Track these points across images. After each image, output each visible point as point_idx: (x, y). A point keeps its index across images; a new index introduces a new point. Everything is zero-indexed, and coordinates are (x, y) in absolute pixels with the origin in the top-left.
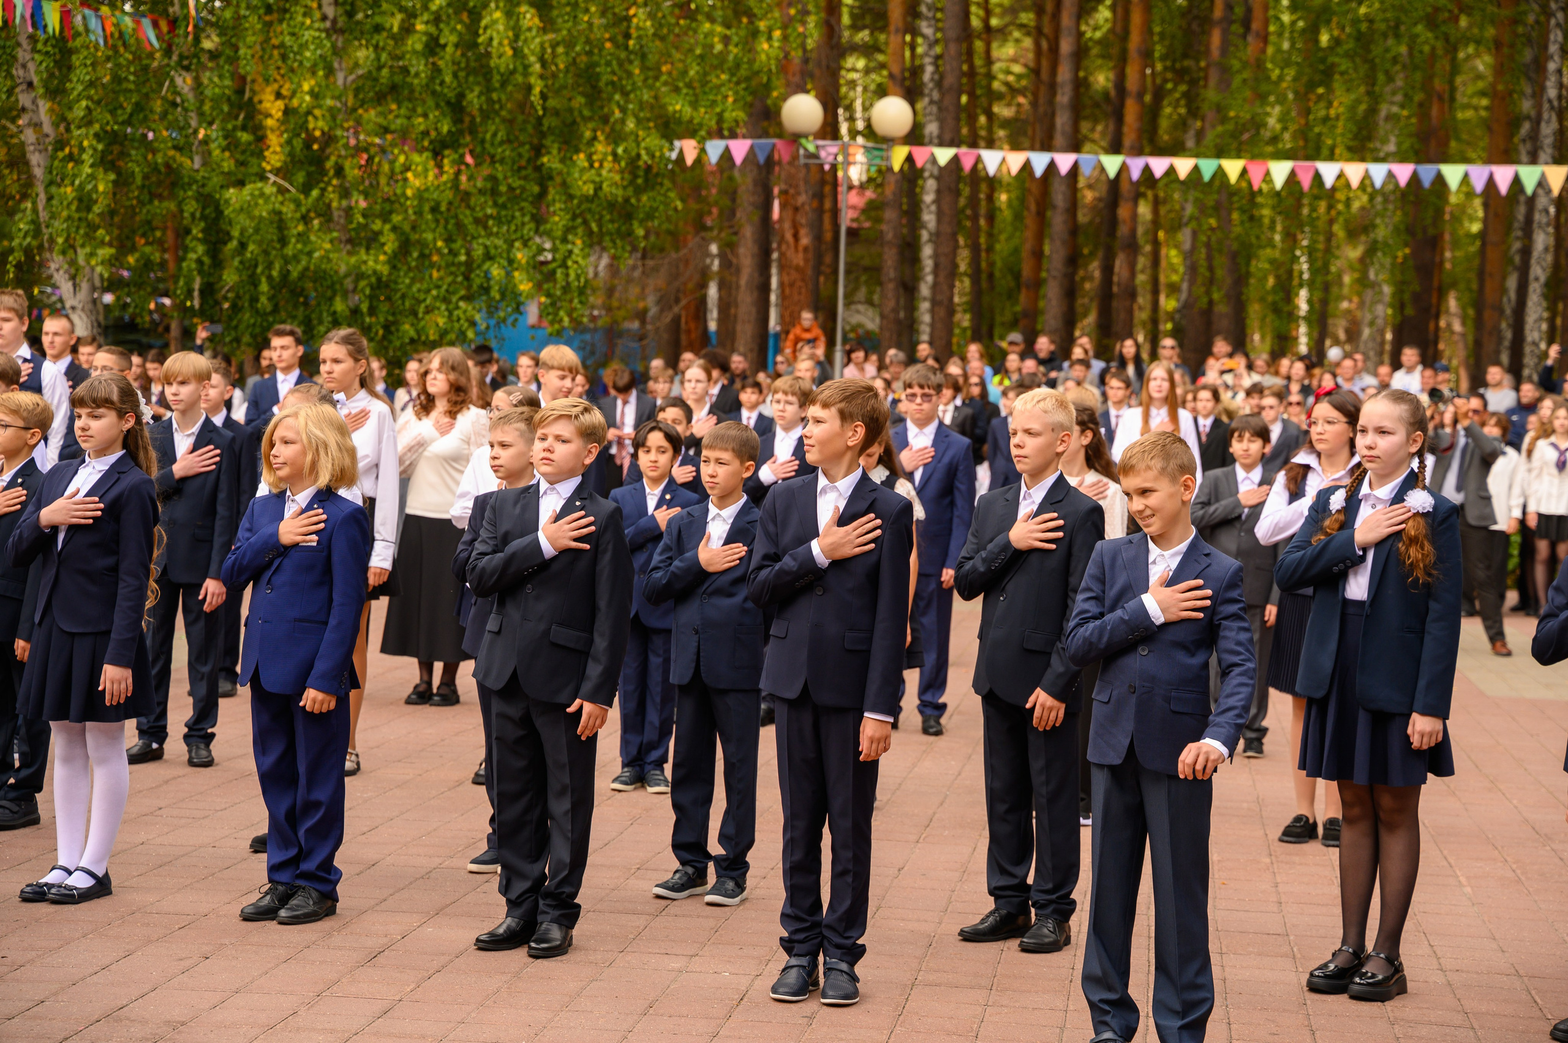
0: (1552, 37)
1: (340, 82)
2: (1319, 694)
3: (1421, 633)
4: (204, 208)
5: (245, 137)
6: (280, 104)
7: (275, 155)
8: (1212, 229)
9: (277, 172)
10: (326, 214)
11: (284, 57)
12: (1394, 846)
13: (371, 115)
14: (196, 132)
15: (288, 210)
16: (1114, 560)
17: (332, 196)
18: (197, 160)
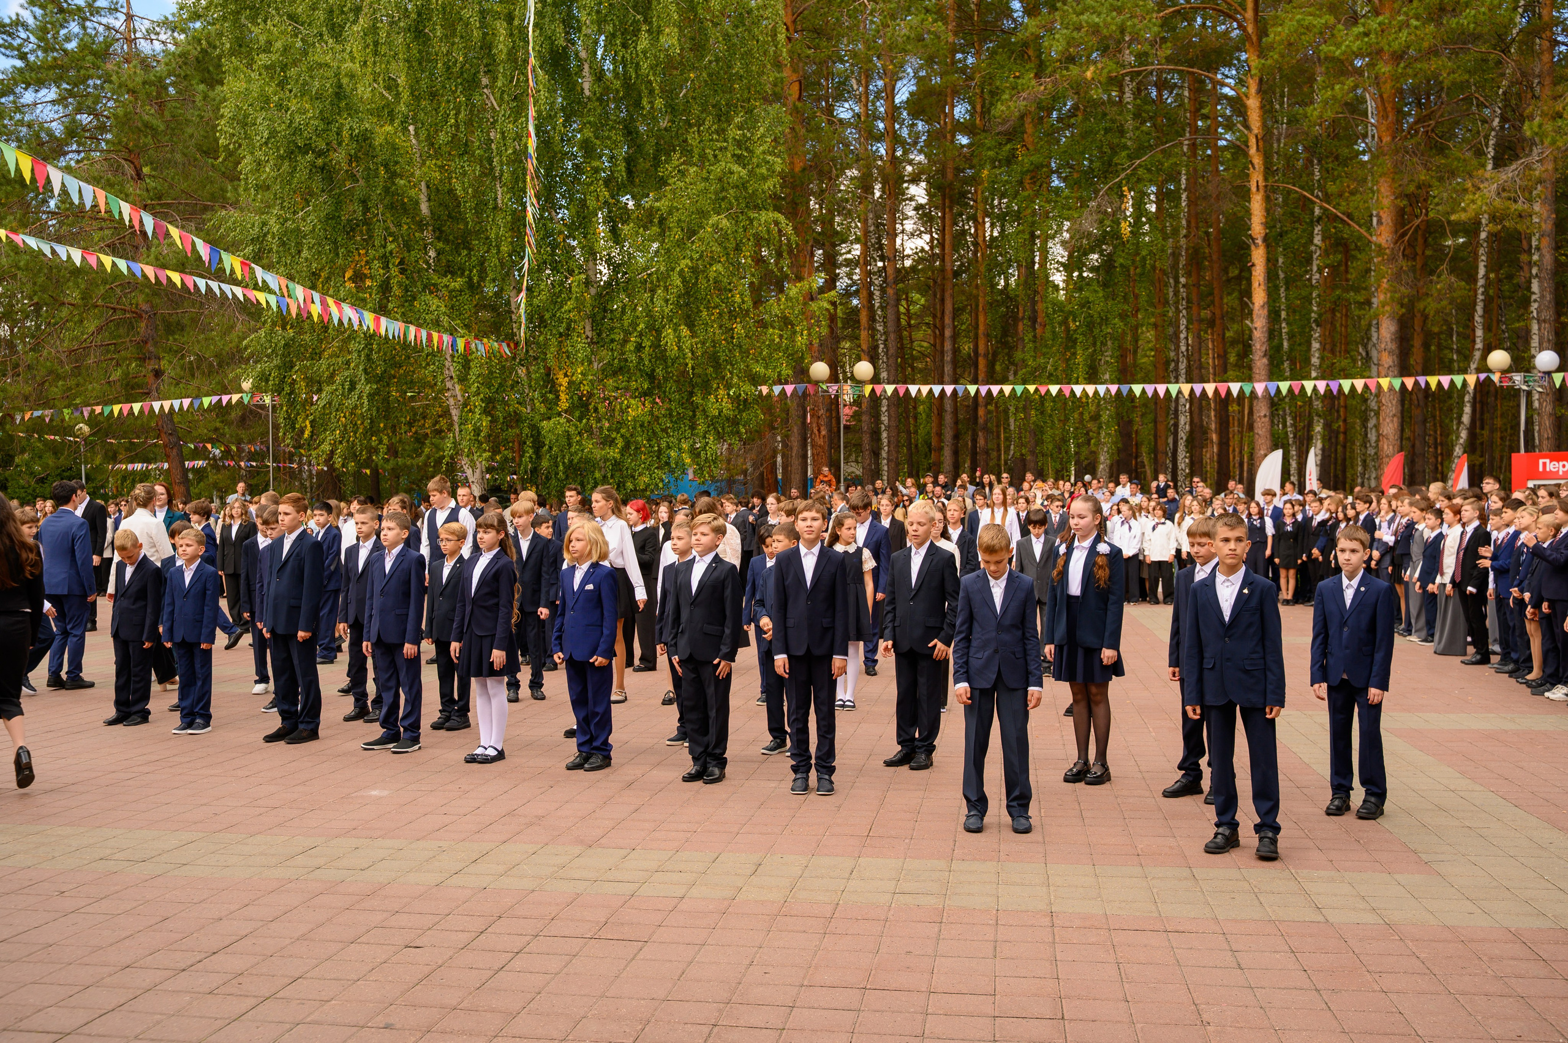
1: (595, 367)
3: (1106, 610)
4: (532, 431)
5: (551, 396)
6: (567, 379)
7: (564, 404)
8: (1022, 419)
9: (566, 412)
10: (589, 430)
11: (568, 357)
12: (1099, 712)
13: (610, 382)
14: (528, 395)
15: (572, 430)
17: (593, 422)
18: (529, 408)
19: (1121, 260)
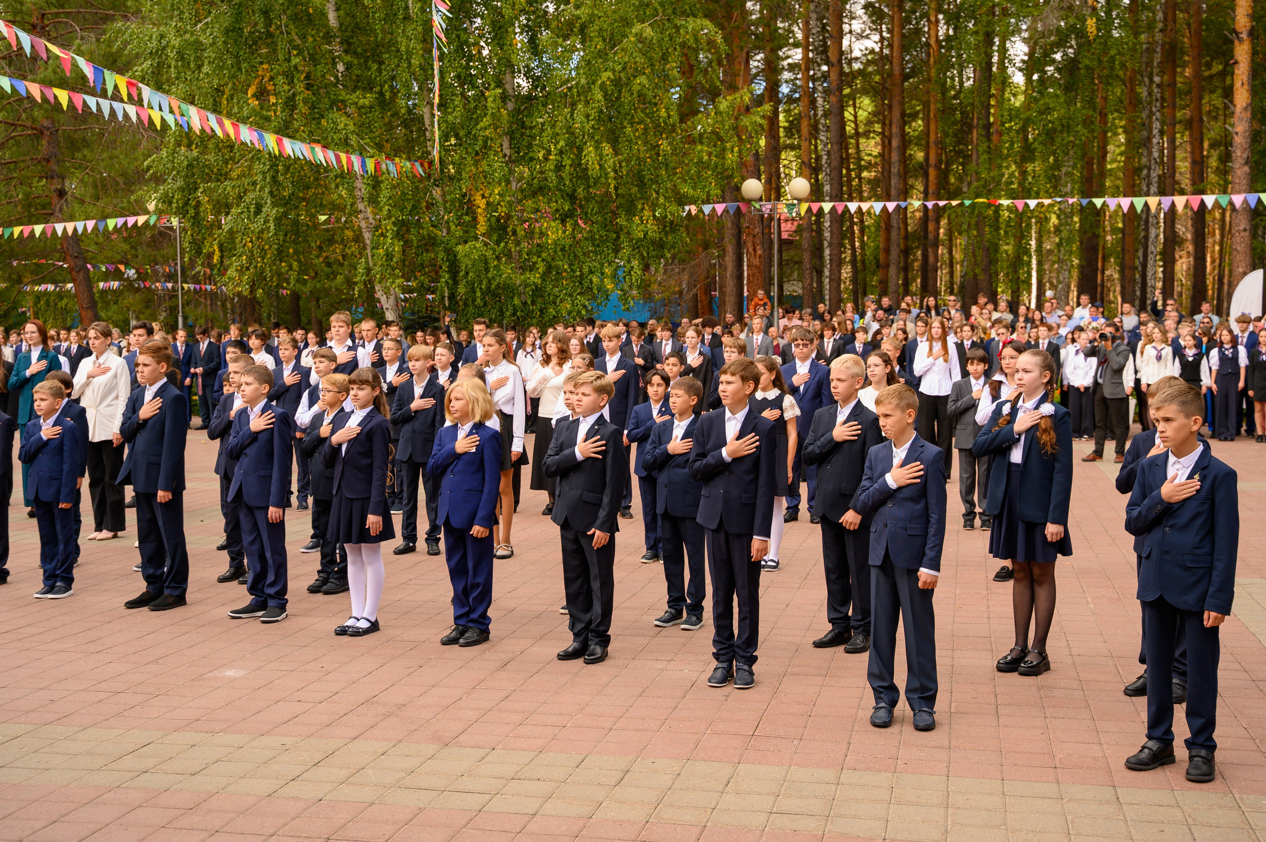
0: (1154, 126)
1: (514, 188)
2: (996, 512)
3: (1051, 480)
4: (448, 255)
5: (467, 218)
6: (484, 201)
7: (482, 228)
8: (976, 236)
9: (483, 235)
10: (508, 254)
11: (485, 177)
12: (1041, 594)
13: (529, 203)
14: (443, 217)
15: (489, 254)
16: (876, 457)
17: (511, 245)
18: (445, 231)
19: (1087, 62)
